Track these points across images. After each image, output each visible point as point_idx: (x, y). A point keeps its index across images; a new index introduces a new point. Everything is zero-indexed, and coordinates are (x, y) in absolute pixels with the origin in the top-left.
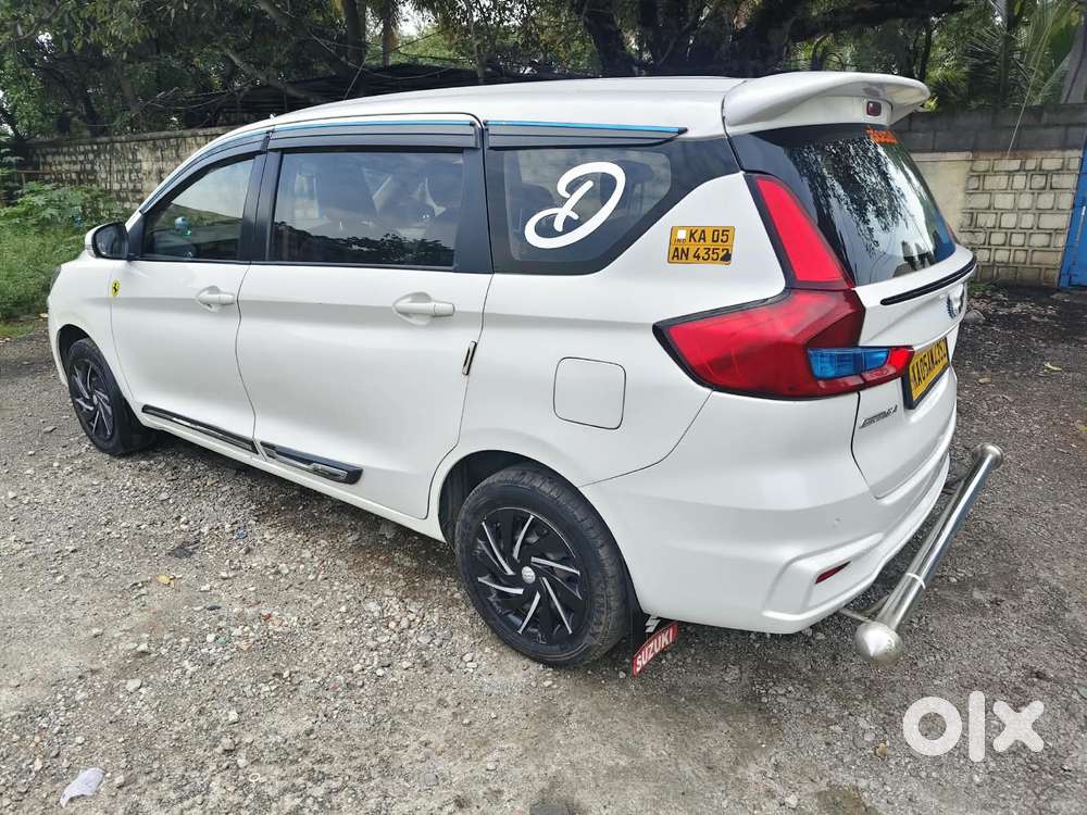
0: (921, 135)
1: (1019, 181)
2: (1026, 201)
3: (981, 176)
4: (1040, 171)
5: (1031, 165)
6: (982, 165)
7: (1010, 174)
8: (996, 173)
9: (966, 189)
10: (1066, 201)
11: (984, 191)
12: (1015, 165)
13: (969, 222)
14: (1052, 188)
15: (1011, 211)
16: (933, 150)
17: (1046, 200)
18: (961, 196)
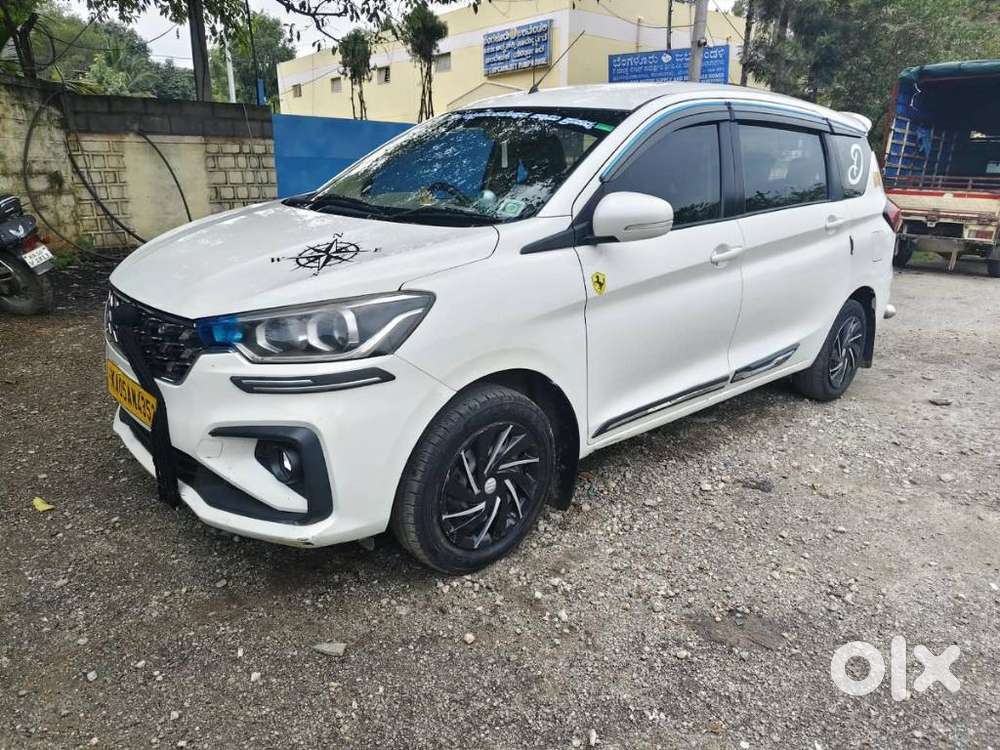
0: (157, 119)
1: (242, 161)
2: (250, 177)
3: (215, 156)
4: (252, 153)
5: (246, 149)
6: (213, 148)
7: (235, 155)
8: (226, 154)
9: (207, 167)
10: (273, 177)
11: (220, 170)
12: (236, 149)
13: (215, 195)
14: (264, 168)
15: (243, 184)
16: (172, 133)
17: (263, 175)
18: (204, 173)
